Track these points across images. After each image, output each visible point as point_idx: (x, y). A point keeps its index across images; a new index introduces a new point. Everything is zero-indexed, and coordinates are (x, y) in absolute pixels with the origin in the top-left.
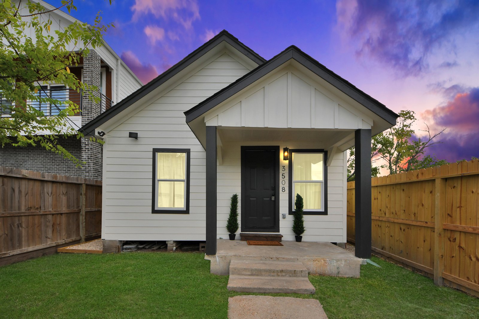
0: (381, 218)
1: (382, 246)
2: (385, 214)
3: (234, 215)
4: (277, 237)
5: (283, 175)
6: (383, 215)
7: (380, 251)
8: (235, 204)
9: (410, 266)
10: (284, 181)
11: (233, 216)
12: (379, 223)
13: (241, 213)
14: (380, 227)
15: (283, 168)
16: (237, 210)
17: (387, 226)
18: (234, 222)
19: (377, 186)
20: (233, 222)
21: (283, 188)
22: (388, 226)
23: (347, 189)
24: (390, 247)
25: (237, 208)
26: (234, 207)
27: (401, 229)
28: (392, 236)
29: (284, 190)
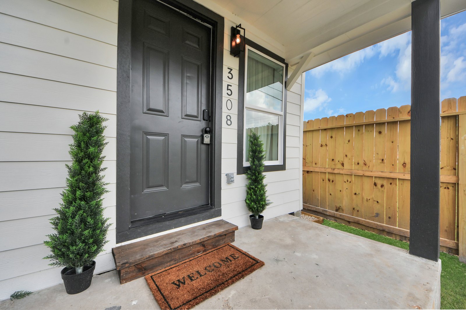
0: (336, 170)
1: (337, 207)
2: (343, 165)
3: (88, 194)
4: (225, 235)
5: (229, 87)
6: (340, 166)
7: (334, 214)
8: (92, 149)
9: (395, 234)
10: (229, 102)
11: (83, 198)
12: (331, 177)
13: (115, 181)
14: (333, 181)
15: (229, 73)
16: (101, 174)
17: (346, 181)
18: (89, 219)
19: (325, 129)
20: (83, 221)
21: (229, 118)
22: (349, 181)
23: (303, 131)
24: (354, 209)
25: (102, 167)
26: (85, 161)
27: (375, 184)
28: (357, 193)
29: (229, 122)
